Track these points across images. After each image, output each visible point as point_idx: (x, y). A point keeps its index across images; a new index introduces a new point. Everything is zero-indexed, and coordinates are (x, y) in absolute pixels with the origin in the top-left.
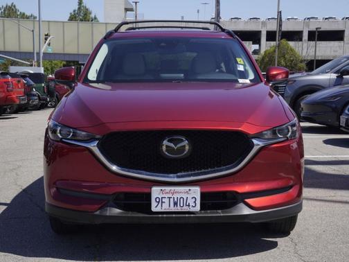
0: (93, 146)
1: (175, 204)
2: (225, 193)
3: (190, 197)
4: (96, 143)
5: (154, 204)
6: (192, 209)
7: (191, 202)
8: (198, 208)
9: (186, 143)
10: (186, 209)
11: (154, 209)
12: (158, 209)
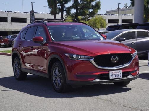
0: (92, 60)
1: (116, 76)
2: (126, 72)
3: (119, 74)
4: (93, 59)
5: (110, 77)
6: (120, 77)
7: (120, 75)
8: (121, 77)
9: (117, 57)
10: (118, 77)
11: (110, 78)
12: (111, 78)
